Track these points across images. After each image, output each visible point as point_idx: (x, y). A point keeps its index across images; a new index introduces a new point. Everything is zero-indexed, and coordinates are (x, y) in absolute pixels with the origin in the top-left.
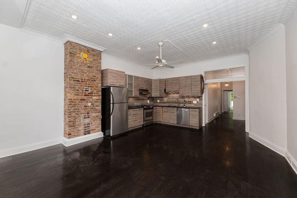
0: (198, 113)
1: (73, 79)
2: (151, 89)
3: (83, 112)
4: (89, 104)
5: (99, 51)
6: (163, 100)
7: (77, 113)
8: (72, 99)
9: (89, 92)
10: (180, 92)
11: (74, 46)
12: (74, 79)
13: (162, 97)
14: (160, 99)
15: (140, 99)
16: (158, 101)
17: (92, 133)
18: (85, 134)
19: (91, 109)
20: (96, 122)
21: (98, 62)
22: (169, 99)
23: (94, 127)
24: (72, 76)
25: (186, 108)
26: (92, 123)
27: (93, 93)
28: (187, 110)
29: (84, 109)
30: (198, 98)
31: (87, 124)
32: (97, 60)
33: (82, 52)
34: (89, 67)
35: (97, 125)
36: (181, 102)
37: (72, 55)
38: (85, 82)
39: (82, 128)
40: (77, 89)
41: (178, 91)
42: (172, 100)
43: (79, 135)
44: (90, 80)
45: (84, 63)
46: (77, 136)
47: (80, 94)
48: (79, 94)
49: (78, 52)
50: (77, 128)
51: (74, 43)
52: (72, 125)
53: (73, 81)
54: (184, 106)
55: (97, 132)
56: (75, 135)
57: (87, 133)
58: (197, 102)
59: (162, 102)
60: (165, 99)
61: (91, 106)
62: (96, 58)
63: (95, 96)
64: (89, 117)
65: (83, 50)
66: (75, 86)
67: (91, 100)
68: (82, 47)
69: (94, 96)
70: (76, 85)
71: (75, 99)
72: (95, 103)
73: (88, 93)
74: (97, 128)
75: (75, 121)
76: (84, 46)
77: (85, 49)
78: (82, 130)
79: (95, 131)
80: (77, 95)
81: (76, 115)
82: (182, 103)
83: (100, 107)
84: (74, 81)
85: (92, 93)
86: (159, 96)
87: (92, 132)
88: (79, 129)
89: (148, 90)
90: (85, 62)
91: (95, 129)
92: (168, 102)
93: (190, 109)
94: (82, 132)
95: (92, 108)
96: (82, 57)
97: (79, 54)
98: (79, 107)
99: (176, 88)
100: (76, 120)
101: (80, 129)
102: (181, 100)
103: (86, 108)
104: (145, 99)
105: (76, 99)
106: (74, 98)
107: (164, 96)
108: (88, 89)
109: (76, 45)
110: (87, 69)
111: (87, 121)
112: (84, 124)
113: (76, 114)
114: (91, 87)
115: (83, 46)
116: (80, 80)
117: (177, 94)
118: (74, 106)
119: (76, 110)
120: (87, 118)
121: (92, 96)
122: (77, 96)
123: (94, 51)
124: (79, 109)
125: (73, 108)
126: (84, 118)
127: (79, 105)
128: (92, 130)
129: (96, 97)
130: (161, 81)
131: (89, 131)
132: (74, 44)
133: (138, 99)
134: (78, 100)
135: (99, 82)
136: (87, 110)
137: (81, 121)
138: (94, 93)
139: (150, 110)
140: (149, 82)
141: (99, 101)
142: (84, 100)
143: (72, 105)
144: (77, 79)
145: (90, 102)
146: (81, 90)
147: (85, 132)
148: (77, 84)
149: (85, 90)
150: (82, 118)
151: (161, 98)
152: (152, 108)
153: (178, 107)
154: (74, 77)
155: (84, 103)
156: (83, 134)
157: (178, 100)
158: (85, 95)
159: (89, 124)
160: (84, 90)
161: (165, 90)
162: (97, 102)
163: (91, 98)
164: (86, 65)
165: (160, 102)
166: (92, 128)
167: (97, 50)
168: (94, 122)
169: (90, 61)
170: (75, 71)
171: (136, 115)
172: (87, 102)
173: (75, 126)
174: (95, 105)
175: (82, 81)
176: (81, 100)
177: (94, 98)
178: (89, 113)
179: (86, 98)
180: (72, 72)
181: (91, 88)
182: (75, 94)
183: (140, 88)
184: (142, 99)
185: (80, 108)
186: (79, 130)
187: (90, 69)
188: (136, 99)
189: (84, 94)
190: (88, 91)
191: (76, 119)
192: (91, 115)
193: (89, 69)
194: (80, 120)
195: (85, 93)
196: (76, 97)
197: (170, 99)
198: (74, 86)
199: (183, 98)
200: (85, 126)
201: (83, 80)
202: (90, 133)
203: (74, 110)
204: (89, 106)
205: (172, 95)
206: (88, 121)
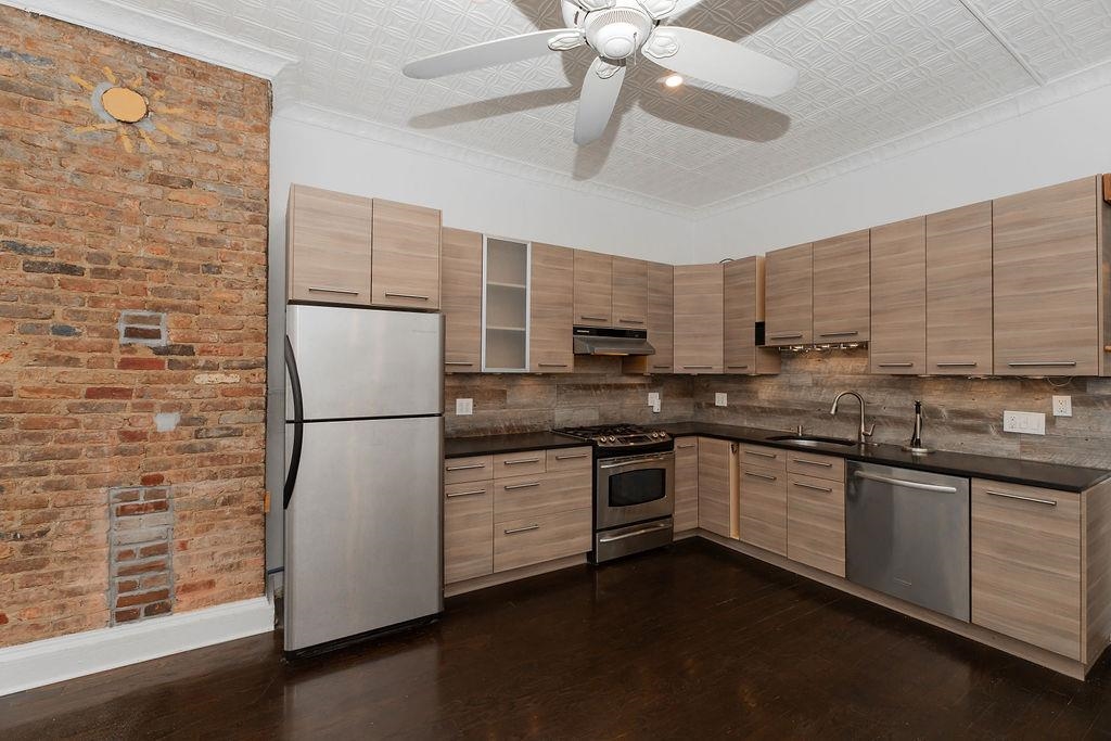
0: (1074, 534)
1: (21, 258)
2: (669, 325)
3: (107, 469)
4: (166, 422)
5: (246, 77)
6: (753, 394)
7: (59, 477)
8: (17, 386)
9: (162, 342)
10: (877, 341)
11: (29, 41)
12: (33, 259)
13: (745, 378)
14: (732, 386)
15: (597, 387)
16: (721, 399)
17: (180, 610)
18: (124, 617)
19: (180, 450)
20: (217, 533)
21: (241, 151)
22: (791, 387)
23: (203, 570)
24: (19, 240)
25: (935, 466)
26: (183, 546)
27: (197, 347)
28: (943, 485)
29: (122, 452)
30: (1066, 390)
31: (146, 552)
32: (234, 139)
33: (104, 78)
34: (162, 180)
35: (226, 555)
36: (883, 412)
37: (11, 95)
38: (129, 280)
39: (97, 579)
40: (59, 319)
41: (863, 337)
42: (812, 396)
43: (81, 625)
44: (168, 264)
45: (120, 150)
46: (61, 628)
47: (83, 357)
48: (80, 355)
49: (64, 80)
50: (59, 575)
51: (35, 16)
52: (18, 556)
53: (27, 270)
54: (916, 443)
55: (232, 598)
56: (37, 627)
57: (142, 607)
58: (1051, 421)
59: (747, 408)
60: (766, 393)
61: (176, 435)
62: (220, 126)
63: (211, 368)
64: (161, 507)
65: (108, 71)
66: (44, 307)
67: (180, 394)
68: (107, 51)
69: (204, 368)
70: (48, 299)
71: (38, 391)
72: (212, 416)
73: (157, 351)
74: (226, 576)
75: (42, 534)
76: (123, 42)
77: (132, 64)
78: (98, 589)
79: (215, 592)
80: (54, 360)
81: (49, 495)
82: (899, 422)
83: (252, 443)
84: (30, 268)
85: (189, 351)
86: (718, 369)
87: (186, 598)
88: (72, 585)
89: (643, 334)
90: (127, 145)
91: (211, 584)
92: (783, 410)
93: (977, 484)
94: (101, 600)
95: (191, 449)
96: (103, 116)
97: (80, 91)
98: (74, 440)
99: (841, 316)
100: (54, 525)
101: (80, 583)
102: (893, 403)
103: (135, 444)
104: (632, 386)
105: (53, 391)
106: (31, 383)
107: (751, 370)
108: (157, 321)
109: (54, 33)
110: (141, 190)
111: (144, 529)
112: (123, 549)
113: (48, 486)
114: (175, 308)
115: (108, 40)
116: (88, 266)
117: (850, 352)
118: (30, 437)
119: (52, 464)
120: (141, 509)
121: (186, 366)
122: (61, 369)
123: (204, 77)
124: (75, 455)
125: (26, 445)
126: (123, 511)
127: (76, 424)
128: (187, 589)
129: (217, 377)
130: (732, 273)
131: (164, 594)
132: (35, 25)
133: (577, 387)
134: (68, 392)
135: (243, 276)
136: (141, 460)
137: (100, 531)
138: (203, 352)
139: (649, 462)
140: (654, 281)
141: (246, 401)
142: (125, 393)
143: (17, 430)
144: (56, 260)
145: (168, 409)
146: (91, 329)
147: (121, 603)
148: (58, 291)
149: (130, 333)
150: (99, 512)
151: (735, 380)
152: (667, 447)
153: (856, 456)
154: (30, 242)
155: (122, 415)
156: (107, 615)
157: (864, 395)
158: (125, 364)
159: (162, 550)
160: (122, 327)
161: (760, 328)
162: (234, 406)
163: (183, 380)
164: (138, 164)
165: (731, 408)
166: (186, 578)
167: (228, 71)
168: (208, 537)
169: (174, 144)
170: (41, 204)
171: (528, 493)
172: (148, 407)
173: (42, 567)
174: (209, 425)
175: (95, 272)
176: (91, 394)
177: (203, 378)
178: (158, 480)
179: (133, 379)
180: (17, 207)
181: (178, 315)
182: (38, 358)
183: (578, 322)
184: (608, 386)
185: (84, 448)
186: (72, 593)
187: (175, 195)
188: (568, 386)
189: (118, 356)
190: (156, 335)
191: (53, 517)
192: (179, 495)
193: (158, 191)
194: (88, 527)
195: (129, 348)
196: (47, 375)
197: (799, 388)
198: (35, 299)
199: (906, 388)
200: (128, 563)
201: (114, 266)
202: (166, 609)
203: (36, 459)
204: (158, 436)
205: (812, 365)
206: (155, 531)
